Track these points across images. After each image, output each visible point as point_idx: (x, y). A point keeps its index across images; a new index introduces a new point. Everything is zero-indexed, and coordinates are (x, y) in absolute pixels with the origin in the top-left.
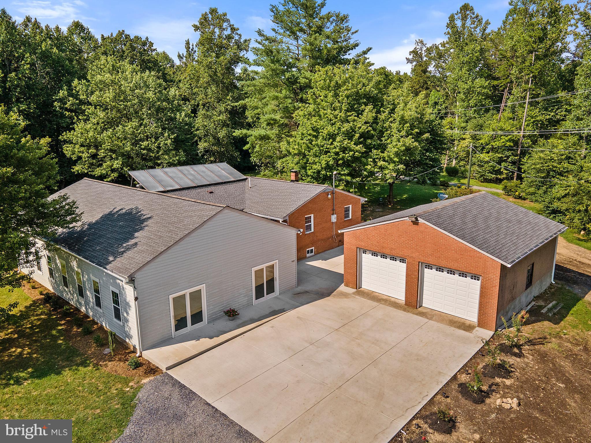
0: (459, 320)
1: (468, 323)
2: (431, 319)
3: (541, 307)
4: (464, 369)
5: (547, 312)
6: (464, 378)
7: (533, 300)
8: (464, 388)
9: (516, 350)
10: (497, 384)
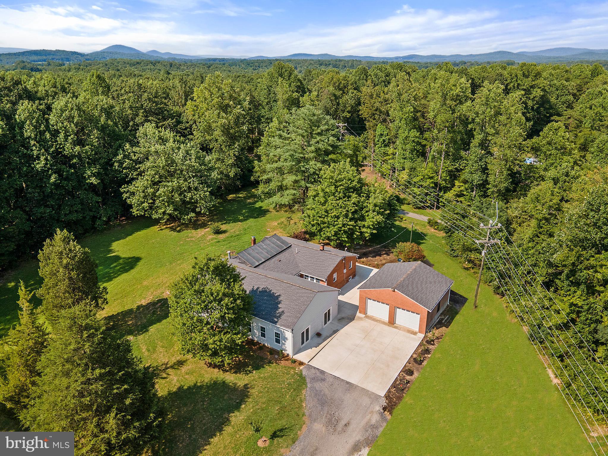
0: (411, 330)
1: (415, 331)
2: (400, 330)
3: (443, 319)
4: (414, 353)
5: (445, 322)
6: (415, 356)
7: (440, 316)
8: (415, 360)
9: (432, 343)
10: (426, 357)
